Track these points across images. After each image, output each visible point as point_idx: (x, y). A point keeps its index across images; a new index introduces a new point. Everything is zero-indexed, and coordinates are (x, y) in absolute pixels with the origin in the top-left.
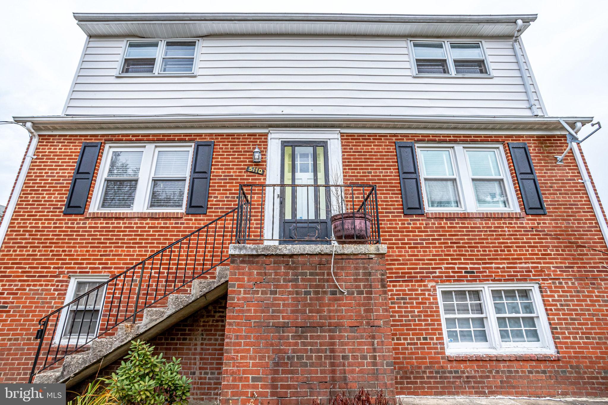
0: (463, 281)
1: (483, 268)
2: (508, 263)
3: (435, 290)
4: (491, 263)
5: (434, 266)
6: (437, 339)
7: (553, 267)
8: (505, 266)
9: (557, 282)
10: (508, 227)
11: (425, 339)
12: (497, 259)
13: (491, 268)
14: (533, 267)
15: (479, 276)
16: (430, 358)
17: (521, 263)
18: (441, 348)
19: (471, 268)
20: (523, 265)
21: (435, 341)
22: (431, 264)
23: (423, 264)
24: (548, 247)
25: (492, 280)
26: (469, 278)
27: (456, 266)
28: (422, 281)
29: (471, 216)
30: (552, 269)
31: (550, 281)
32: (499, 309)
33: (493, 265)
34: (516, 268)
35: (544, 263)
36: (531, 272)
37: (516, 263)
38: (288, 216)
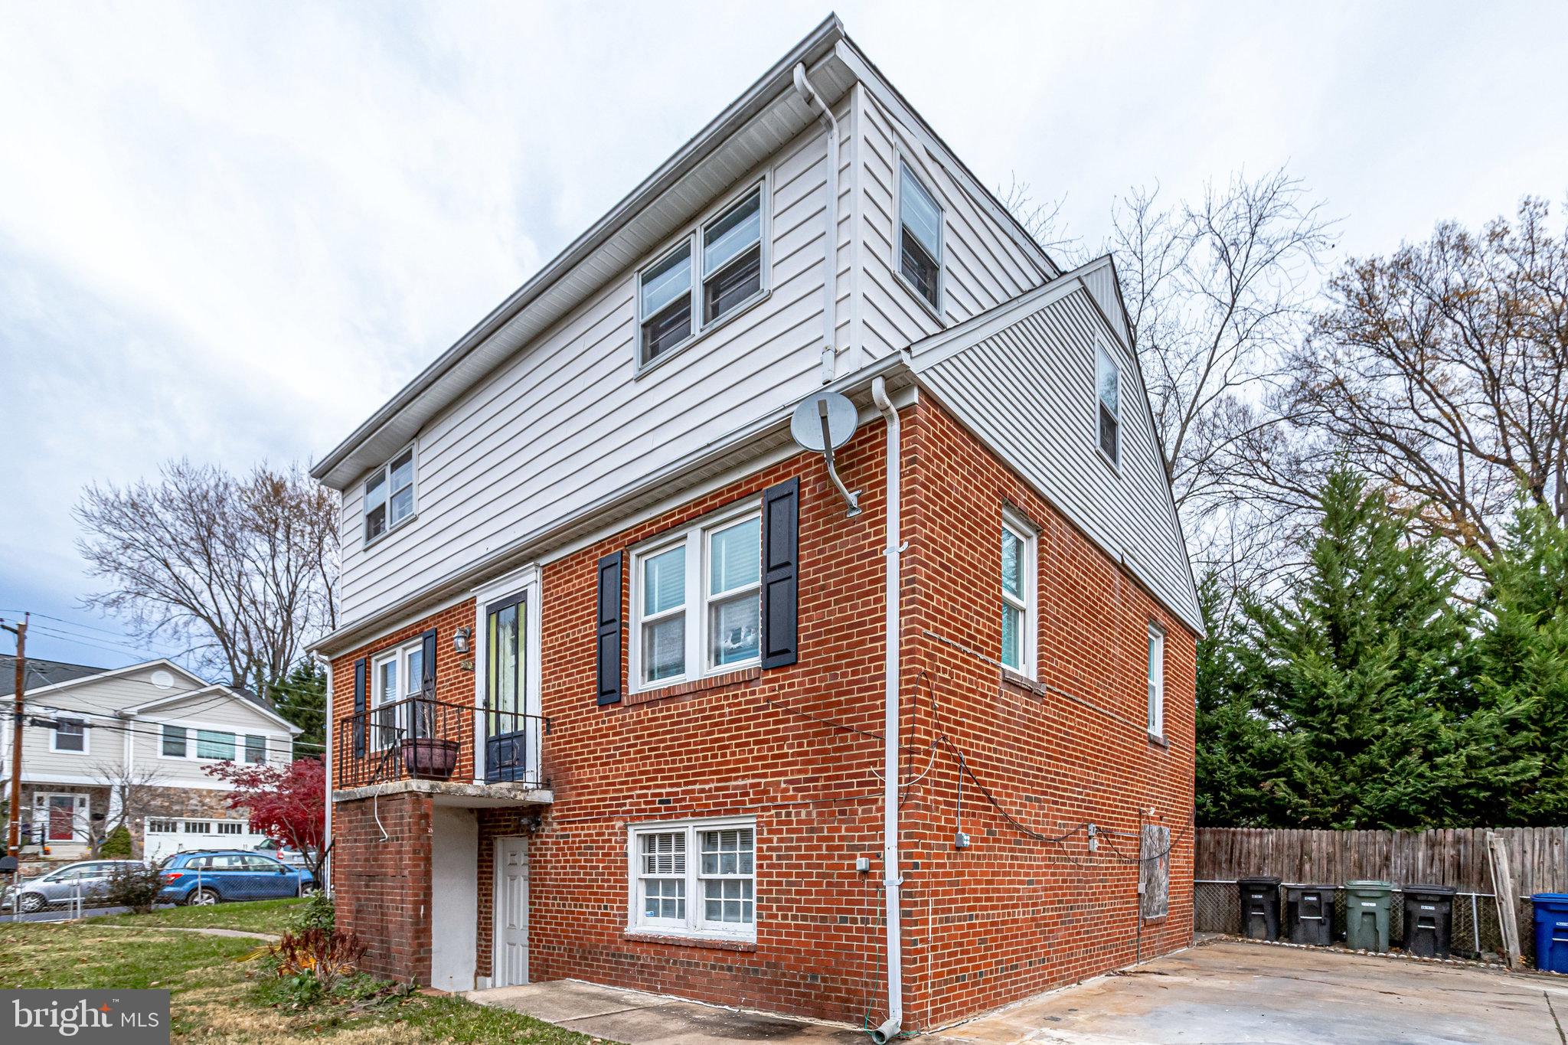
0: (654, 817)
1: (684, 792)
2: (719, 780)
3: (625, 834)
4: (694, 783)
5: (625, 794)
6: (618, 908)
7: (785, 782)
8: (712, 786)
9: (784, 811)
10: (729, 706)
11: (606, 908)
12: (703, 774)
13: (692, 791)
14: (753, 786)
15: (675, 808)
16: (608, 935)
17: (736, 778)
18: (621, 923)
19: (669, 794)
20: (740, 782)
21: (615, 912)
22: (621, 791)
23: (615, 791)
24: (785, 738)
25: (694, 814)
26: (663, 813)
27: (650, 792)
28: (610, 819)
29: (677, 693)
30: (783, 785)
31: (773, 812)
32: (709, 865)
33: (697, 787)
34: (727, 788)
35: (774, 775)
36: (747, 794)
37: (729, 779)
38: (493, 734)
